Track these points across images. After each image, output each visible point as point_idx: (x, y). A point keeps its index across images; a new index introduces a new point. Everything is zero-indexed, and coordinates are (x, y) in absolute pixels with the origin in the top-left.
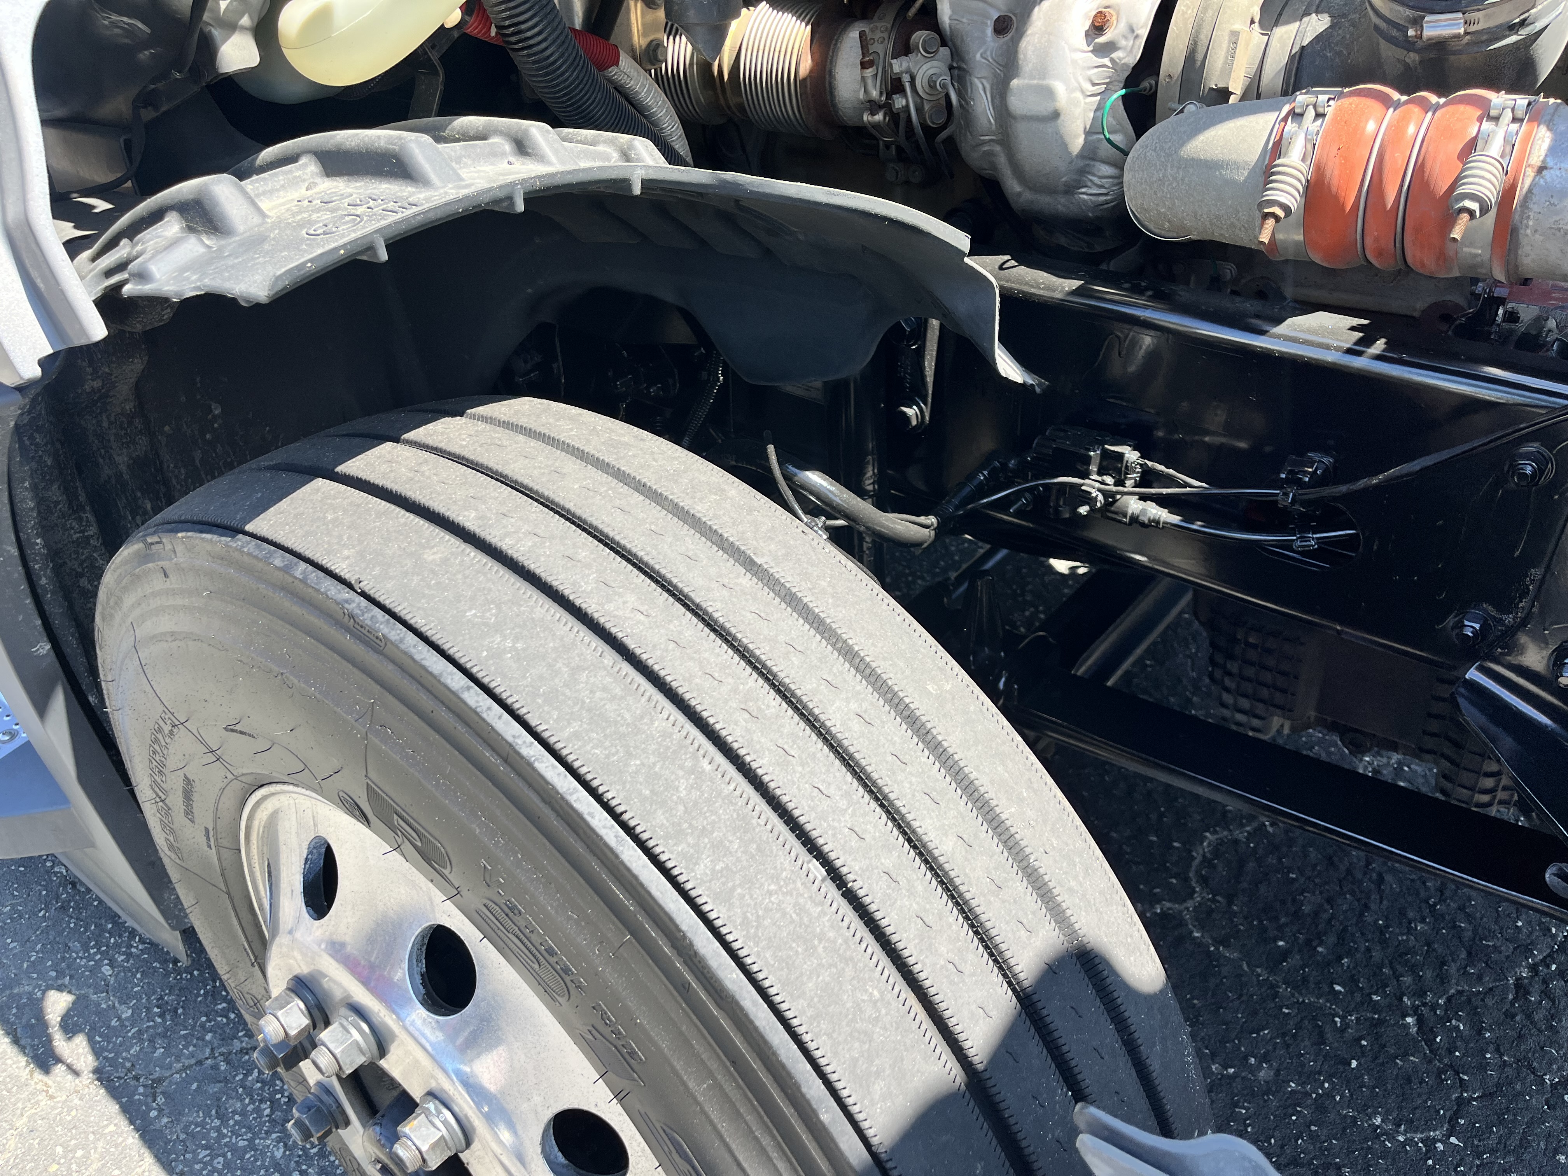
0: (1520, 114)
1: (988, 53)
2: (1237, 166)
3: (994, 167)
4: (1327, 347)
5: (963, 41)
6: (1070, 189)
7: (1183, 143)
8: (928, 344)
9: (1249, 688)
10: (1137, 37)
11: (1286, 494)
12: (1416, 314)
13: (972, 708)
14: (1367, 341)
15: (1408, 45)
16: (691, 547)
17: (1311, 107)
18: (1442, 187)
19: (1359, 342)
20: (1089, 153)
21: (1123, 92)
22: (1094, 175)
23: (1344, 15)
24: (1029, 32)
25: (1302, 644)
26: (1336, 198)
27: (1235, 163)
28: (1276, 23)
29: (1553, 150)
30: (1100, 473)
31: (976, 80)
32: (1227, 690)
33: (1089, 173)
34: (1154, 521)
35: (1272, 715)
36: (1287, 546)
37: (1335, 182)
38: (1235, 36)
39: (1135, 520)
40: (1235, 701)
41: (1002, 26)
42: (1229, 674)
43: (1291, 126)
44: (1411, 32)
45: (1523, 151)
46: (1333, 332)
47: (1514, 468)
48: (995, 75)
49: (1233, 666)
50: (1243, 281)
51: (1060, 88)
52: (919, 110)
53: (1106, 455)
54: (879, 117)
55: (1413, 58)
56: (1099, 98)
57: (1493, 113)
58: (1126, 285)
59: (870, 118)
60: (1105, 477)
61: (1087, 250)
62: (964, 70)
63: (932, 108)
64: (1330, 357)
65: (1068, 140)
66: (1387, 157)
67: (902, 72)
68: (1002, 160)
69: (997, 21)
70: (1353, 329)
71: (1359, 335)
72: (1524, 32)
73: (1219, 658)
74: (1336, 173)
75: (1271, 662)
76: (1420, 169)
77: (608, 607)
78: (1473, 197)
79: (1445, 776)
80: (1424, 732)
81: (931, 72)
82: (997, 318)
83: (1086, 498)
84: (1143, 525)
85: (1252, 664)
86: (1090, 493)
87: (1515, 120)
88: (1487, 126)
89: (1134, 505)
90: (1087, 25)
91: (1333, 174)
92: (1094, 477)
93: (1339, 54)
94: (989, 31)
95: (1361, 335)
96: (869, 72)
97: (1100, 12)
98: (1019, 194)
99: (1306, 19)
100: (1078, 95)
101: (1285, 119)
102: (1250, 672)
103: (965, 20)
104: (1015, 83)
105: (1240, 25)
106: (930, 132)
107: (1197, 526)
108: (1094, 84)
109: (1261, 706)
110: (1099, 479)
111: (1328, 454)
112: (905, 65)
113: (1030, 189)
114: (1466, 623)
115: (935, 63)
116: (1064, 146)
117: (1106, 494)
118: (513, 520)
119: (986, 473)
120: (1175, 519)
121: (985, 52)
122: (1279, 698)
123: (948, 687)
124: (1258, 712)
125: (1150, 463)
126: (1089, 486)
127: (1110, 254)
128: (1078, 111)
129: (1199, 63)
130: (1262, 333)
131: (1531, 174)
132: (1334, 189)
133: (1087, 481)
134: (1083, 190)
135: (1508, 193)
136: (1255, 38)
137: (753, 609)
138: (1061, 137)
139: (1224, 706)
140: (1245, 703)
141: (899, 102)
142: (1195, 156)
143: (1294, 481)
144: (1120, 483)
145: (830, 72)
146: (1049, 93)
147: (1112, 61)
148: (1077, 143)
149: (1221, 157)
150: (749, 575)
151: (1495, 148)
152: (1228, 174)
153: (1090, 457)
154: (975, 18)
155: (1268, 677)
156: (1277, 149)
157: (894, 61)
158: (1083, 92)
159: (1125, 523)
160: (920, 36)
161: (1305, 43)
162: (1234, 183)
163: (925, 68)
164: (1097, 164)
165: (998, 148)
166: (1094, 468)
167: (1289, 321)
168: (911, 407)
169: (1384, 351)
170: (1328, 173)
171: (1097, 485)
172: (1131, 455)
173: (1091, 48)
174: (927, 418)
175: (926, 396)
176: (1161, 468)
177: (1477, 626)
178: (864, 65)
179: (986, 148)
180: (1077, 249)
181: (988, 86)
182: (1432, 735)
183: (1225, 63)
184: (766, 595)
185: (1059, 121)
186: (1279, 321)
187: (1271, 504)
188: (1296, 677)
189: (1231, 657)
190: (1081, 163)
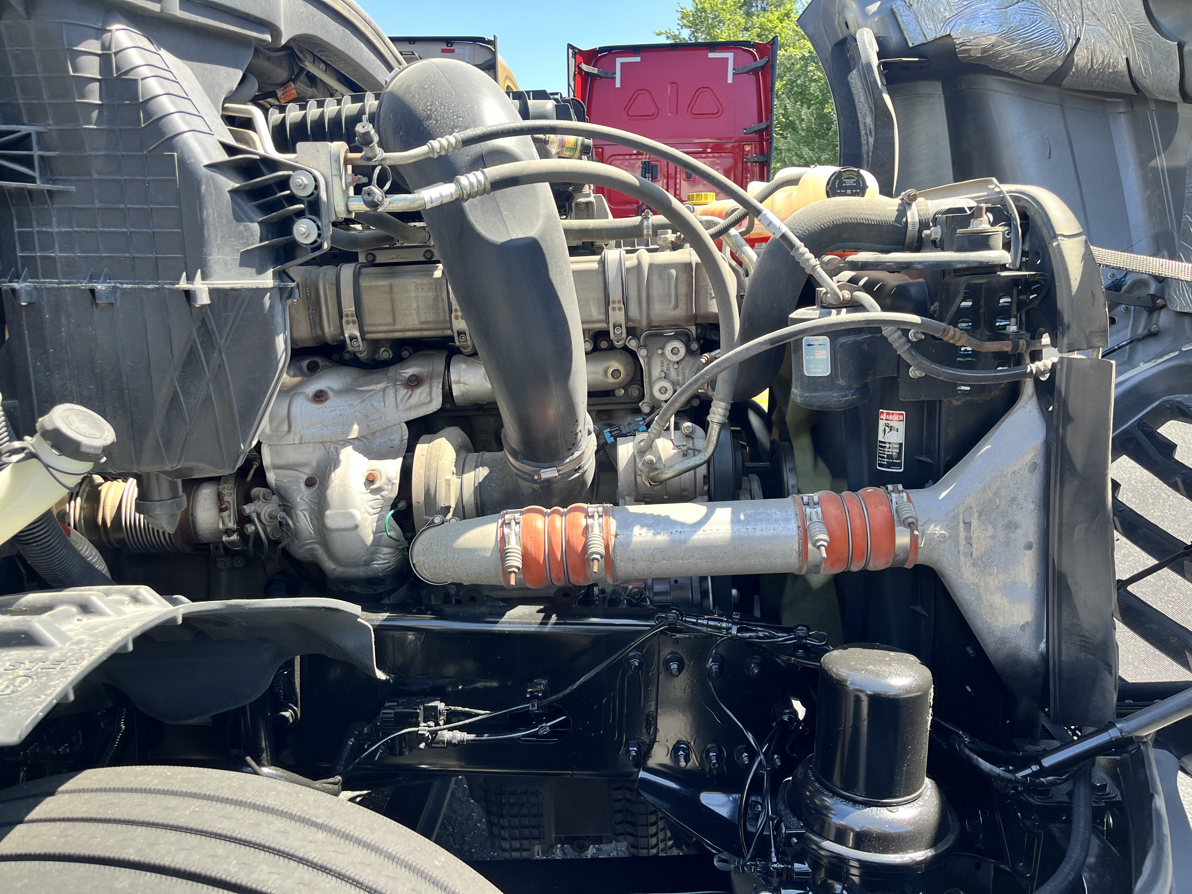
0: (601, 514)
1: (305, 497)
2: (485, 549)
3: (314, 556)
4: (531, 623)
5: (286, 491)
6: (367, 563)
7: (454, 542)
8: (296, 668)
9: (517, 833)
10: (393, 484)
11: (533, 706)
12: (552, 596)
13: (458, 867)
14: (547, 617)
15: (535, 482)
16: (280, 825)
17: (513, 521)
18: (580, 548)
19: (544, 618)
20: (377, 543)
21: (392, 511)
22: (380, 554)
23: (494, 466)
24: (331, 486)
25: (541, 793)
26: (535, 559)
27: (483, 548)
28: (463, 473)
29: (618, 527)
30: (425, 722)
31: (299, 512)
32: (504, 839)
33: (377, 553)
34: (461, 741)
35: (534, 845)
36: (535, 734)
37: (533, 552)
38: (448, 482)
39: (449, 743)
40: (510, 844)
41: (310, 483)
42: (503, 828)
43: (506, 530)
44: (536, 477)
45: (607, 529)
46: (530, 615)
47: (630, 665)
48: (311, 508)
49: (505, 822)
50: (461, 593)
51: (356, 512)
52: (265, 531)
53: (426, 709)
54: (235, 537)
55: (536, 486)
56: (377, 515)
57: (590, 514)
58: (414, 611)
59: (227, 539)
60: (429, 723)
61: (372, 592)
62: (288, 506)
63: (272, 529)
64: (533, 628)
65: (364, 538)
66: (552, 539)
67: (251, 512)
68: (321, 553)
69: (307, 479)
70: (538, 612)
71: (543, 614)
72: (581, 471)
73: (495, 820)
74: (533, 548)
75: (525, 811)
76: (568, 542)
77: (255, 876)
78: (597, 553)
79: (633, 847)
80: (616, 824)
81: (269, 510)
82: (374, 646)
83: (421, 738)
84: (455, 745)
85: (516, 816)
86: (424, 734)
87: (600, 516)
88: (590, 521)
89: (447, 735)
90: (364, 480)
91: (531, 549)
92: (422, 724)
93: (497, 484)
94: (303, 485)
95: (544, 614)
96: (225, 514)
97: (371, 474)
98: (334, 570)
99: (477, 470)
100: (367, 515)
101: (502, 526)
102: (516, 821)
103: (285, 481)
104: (328, 512)
105: (448, 477)
106: (274, 543)
107: (486, 737)
108: (374, 509)
109: (526, 842)
110: (426, 724)
111: (544, 679)
112: (253, 508)
113: (342, 566)
114: (631, 749)
115: (271, 505)
116: (363, 542)
117: (431, 732)
118: (161, 846)
119: (353, 740)
120: (472, 737)
121: (303, 496)
122: (535, 832)
123: (443, 860)
124: (525, 847)
125: (453, 708)
126: (422, 730)
127: (390, 593)
128: (368, 523)
129: (432, 496)
130: (496, 622)
131: (613, 538)
132: (534, 555)
133: (420, 728)
134: (375, 562)
135: (607, 547)
136: (455, 481)
137: (333, 849)
138: (361, 537)
139: (504, 850)
140: (516, 844)
141: (250, 528)
142: (462, 547)
143: (534, 697)
144: (437, 724)
145: (192, 515)
146: (352, 516)
147: (381, 496)
148: (369, 539)
149: (476, 546)
150: (320, 831)
151: (596, 530)
152: (482, 554)
153: (418, 713)
154: (291, 479)
155: (526, 821)
156: (503, 540)
157: (245, 507)
158: (369, 513)
159: (444, 747)
160: (257, 491)
161: (480, 481)
162: (486, 557)
163: (265, 509)
164: (381, 548)
165: (317, 546)
166: (421, 719)
167: (508, 613)
168: (287, 711)
169: (557, 620)
170: (529, 548)
171: (427, 728)
172: (441, 706)
173: (369, 491)
174: (299, 715)
175: (297, 701)
176: (460, 708)
177: (635, 749)
178: (221, 510)
179: (308, 547)
180: (366, 592)
181: (307, 514)
182: (620, 823)
183: (446, 494)
184: (334, 839)
185: (359, 529)
186: (503, 615)
187: (526, 713)
188: (542, 816)
189: (502, 816)
190: (373, 549)
